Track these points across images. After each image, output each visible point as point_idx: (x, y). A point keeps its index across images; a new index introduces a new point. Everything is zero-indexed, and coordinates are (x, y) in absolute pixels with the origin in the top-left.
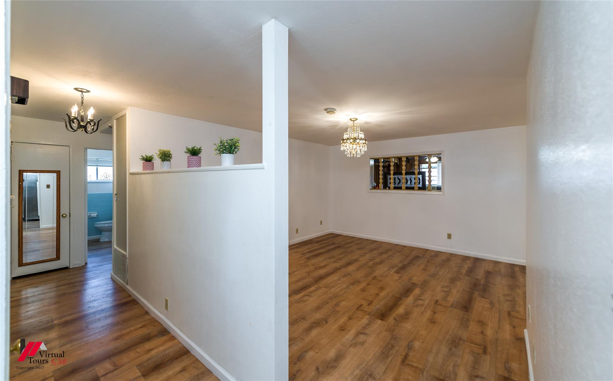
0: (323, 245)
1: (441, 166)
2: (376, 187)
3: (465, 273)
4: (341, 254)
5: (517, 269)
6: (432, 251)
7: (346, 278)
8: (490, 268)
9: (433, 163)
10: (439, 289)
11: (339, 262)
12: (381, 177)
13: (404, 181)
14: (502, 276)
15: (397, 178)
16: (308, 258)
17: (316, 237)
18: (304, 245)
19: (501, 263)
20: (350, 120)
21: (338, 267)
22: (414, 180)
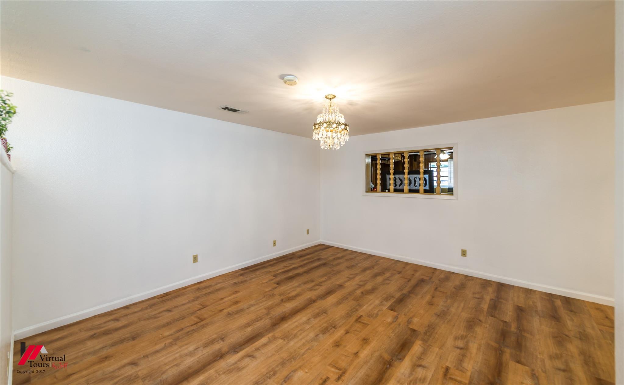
0: (305, 262)
1: (453, 165)
2: (373, 190)
3: (487, 311)
4: (324, 275)
5: (558, 303)
6: (442, 271)
7: (318, 320)
8: (521, 301)
9: (444, 161)
10: (450, 342)
11: (317, 289)
12: (379, 177)
13: (406, 182)
14: (539, 316)
15: (398, 178)
16: (278, 283)
17: (301, 250)
18: (282, 261)
19: (534, 291)
20: (326, 97)
21: (314, 298)
22: (419, 180)
